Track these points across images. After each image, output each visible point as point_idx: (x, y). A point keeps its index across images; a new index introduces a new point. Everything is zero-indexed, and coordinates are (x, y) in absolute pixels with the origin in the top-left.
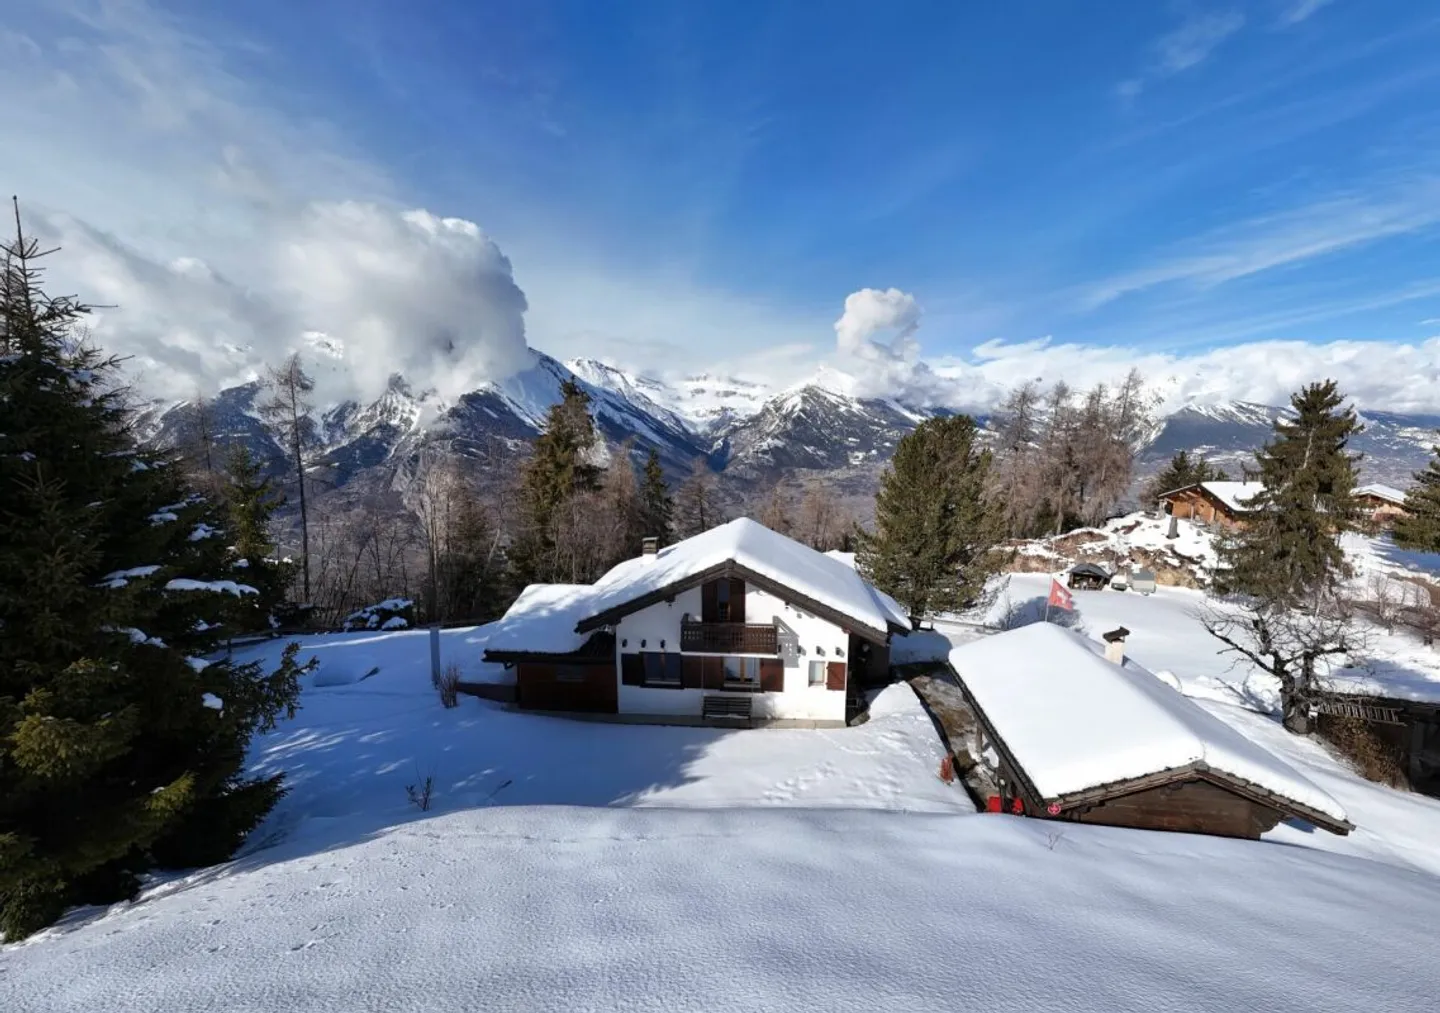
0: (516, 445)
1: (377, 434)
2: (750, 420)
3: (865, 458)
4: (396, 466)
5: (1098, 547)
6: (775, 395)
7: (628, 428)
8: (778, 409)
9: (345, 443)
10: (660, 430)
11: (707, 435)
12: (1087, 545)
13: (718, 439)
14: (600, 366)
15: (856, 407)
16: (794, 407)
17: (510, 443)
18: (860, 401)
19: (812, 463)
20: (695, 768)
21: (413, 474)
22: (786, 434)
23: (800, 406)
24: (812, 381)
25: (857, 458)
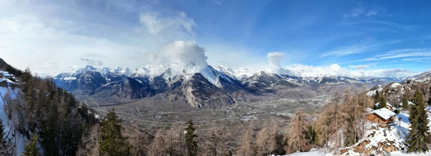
0: (204, 83)
1: (180, 80)
2: (250, 77)
3: (274, 85)
4: (183, 86)
6: (255, 72)
7: (225, 79)
8: (256, 75)
9: (175, 82)
10: (231, 79)
11: (241, 80)
13: (244, 81)
14: (220, 67)
15: (272, 75)
16: (259, 75)
17: (202, 82)
21: (185, 88)
22: (258, 80)
23: (260, 75)
24: (263, 70)
25: (272, 85)
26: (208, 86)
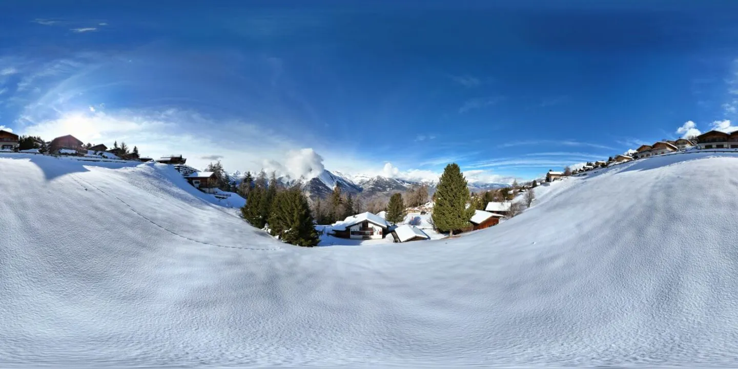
0: (322, 188)
2: (367, 182)
5: (424, 208)
6: (372, 177)
7: (341, 184)
8: (372, 180)
10: (349, 184)
11: (358, 185)
13: (360, 186)
14: (338, 172)
15: (387, 180)
17: (320, 187)
18: (389, 179)
19: (379, 190)
22: (374, 185)
23: (377, 179)
24: (379, 174)
25: (388, 190)
26: (326, 191)
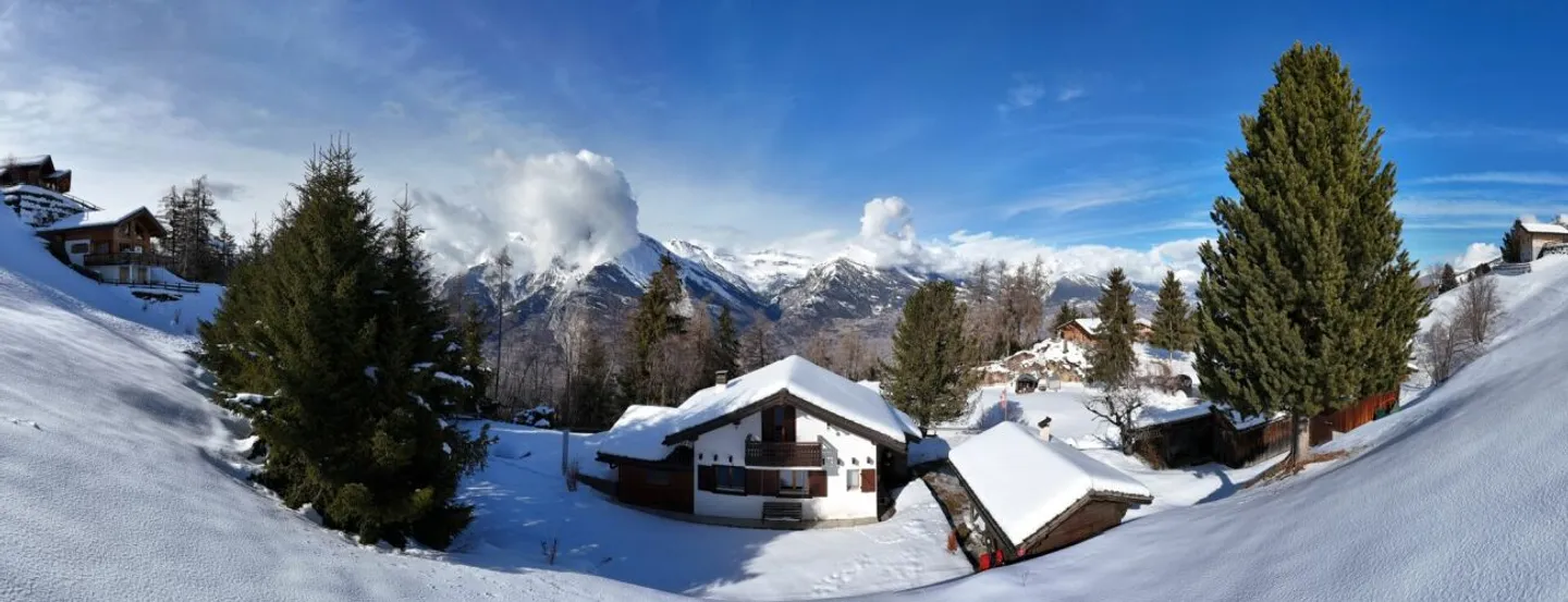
0: (628, 301)
1: (543, 293)
2: (798, 282)
3: (883, 310)
4: (552, 313)
5: (1029, 362)
6: (817, 264)
7: (706, 288)
8: (819, 275)
9: (525, 297)
10: (731, 289)
11: (766, 293)
12: (1024, 362)
13: (774, 296)
14: (688, 245)
15: (875, 274)
16: (831, 272)
17: (623, 299)
18: (878, 269)
19: (845, 314)
20: (753, 566)
21: (562, 319)
22: (825, 293)
23: (835, 273)
24: (843, 255)
25: (877, 310)
